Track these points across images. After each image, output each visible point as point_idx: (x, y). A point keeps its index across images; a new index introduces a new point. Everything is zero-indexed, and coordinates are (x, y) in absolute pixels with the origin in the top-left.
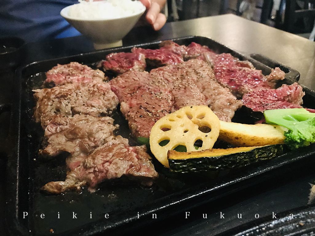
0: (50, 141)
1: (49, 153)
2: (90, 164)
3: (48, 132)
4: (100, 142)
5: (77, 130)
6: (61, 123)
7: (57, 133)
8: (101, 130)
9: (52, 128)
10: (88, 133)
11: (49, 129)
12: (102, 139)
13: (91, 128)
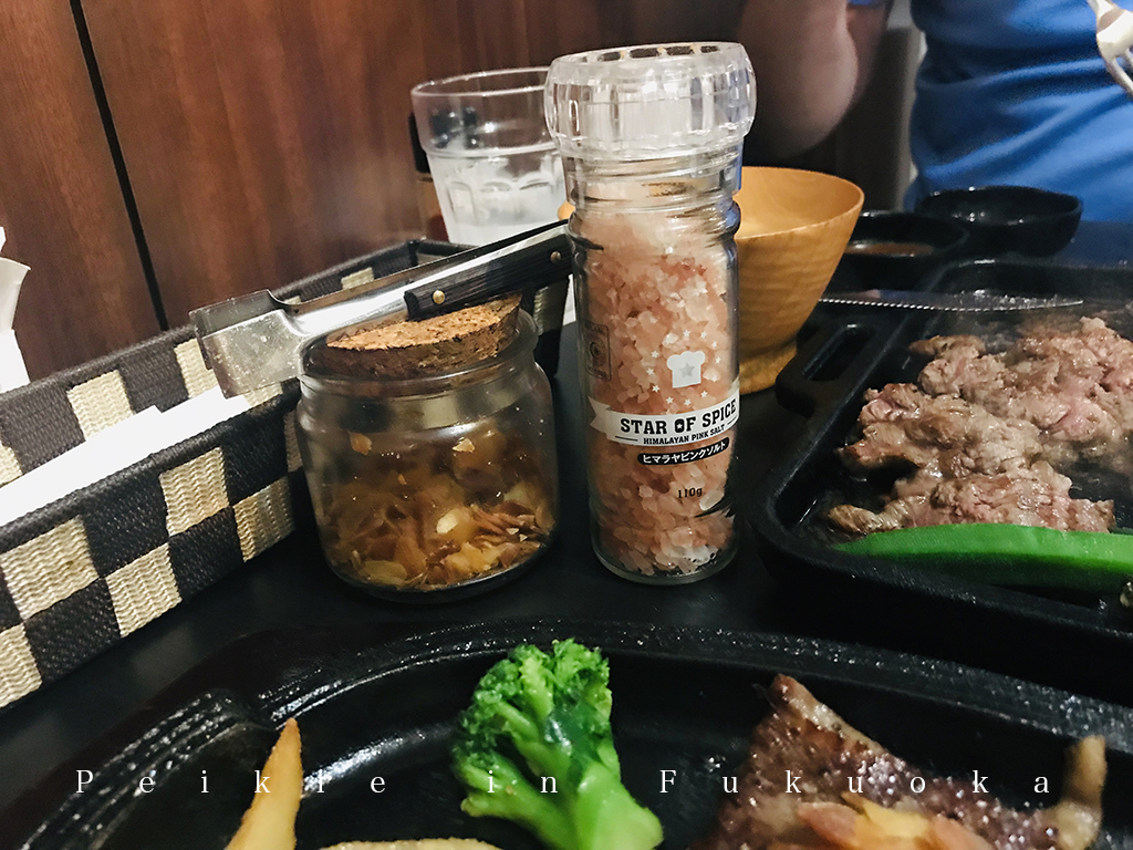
0: (869, 432)
1: (859, 457)
2: (947, 497)
3: (869, 414)
4: (990, 464)
5: (941, 424)
6: (903, 403)
7: (888, 421)
8: (1004, 439)
9: (881, 409)
10: (966, 436)
11: (873, 411)
12: (998, 460)
13: (979, 426)
